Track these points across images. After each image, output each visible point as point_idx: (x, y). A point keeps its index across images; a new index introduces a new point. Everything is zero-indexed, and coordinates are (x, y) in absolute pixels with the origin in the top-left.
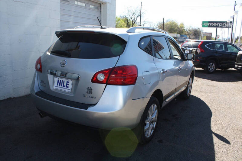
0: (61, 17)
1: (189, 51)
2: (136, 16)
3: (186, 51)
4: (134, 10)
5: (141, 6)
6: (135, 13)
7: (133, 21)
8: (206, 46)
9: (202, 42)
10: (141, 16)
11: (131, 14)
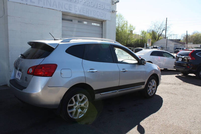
0: (62, 32)
1: (181, 59)
2: (162, 30)
3: (179, 58)
4: (160, 25)
5: (167, 21)
6: (161, 28)
7: (158, 34)
8: (197, 54)
9: (193, 51)
10: (166, 29)
11: (157, 28)
